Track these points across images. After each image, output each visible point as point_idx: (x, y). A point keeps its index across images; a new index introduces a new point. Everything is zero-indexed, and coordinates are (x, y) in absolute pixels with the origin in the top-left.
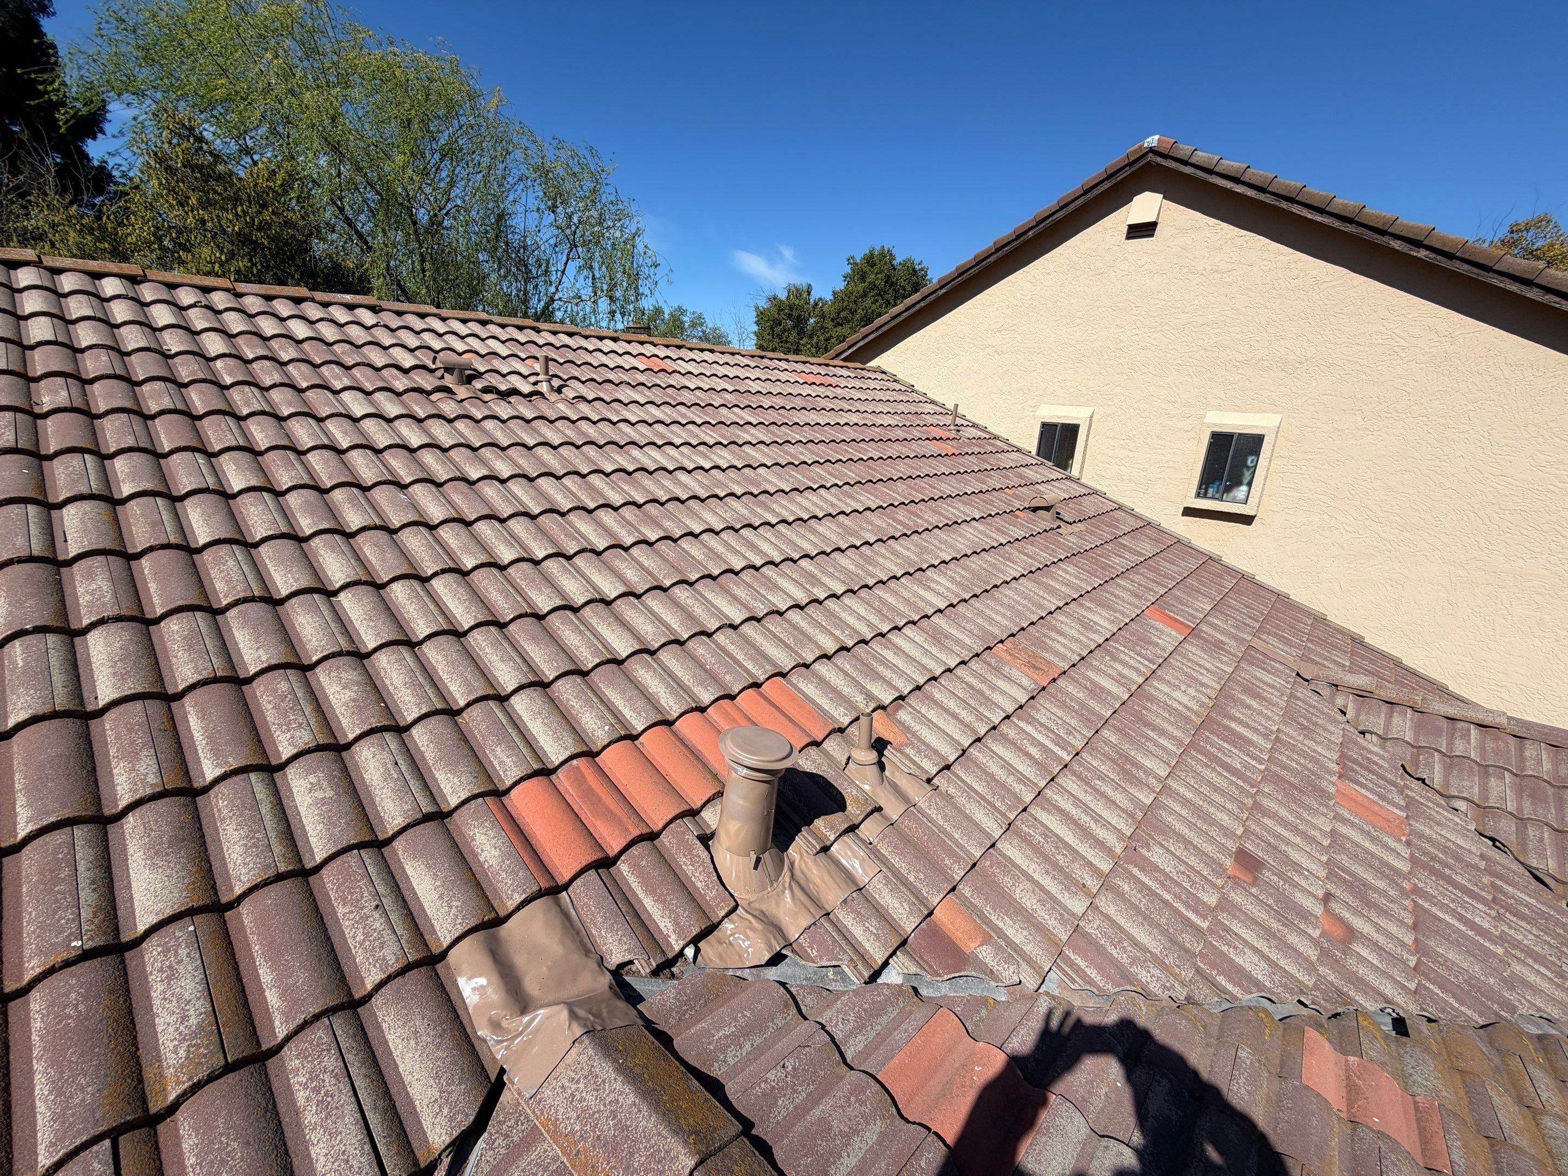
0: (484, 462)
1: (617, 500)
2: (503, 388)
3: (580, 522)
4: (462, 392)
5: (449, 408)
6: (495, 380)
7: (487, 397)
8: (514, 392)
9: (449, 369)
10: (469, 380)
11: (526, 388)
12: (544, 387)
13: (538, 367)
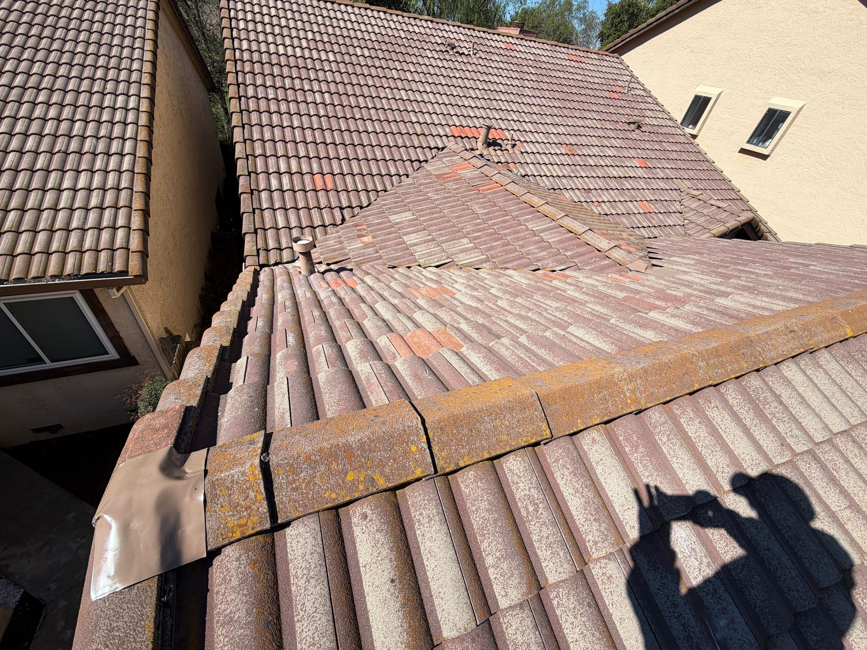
0: (454, 73)
1: (481, 88)
2: (461, 52)
3: (471, 91)
4: (451, 52)
5: (448, 57)
6: (458, 49)
7: (457, 55)
8: (463, 54)
9: (449, 45)
10: (453, 48)
11: (466, 53)
12: (471, 53)
13: (471, 45)
